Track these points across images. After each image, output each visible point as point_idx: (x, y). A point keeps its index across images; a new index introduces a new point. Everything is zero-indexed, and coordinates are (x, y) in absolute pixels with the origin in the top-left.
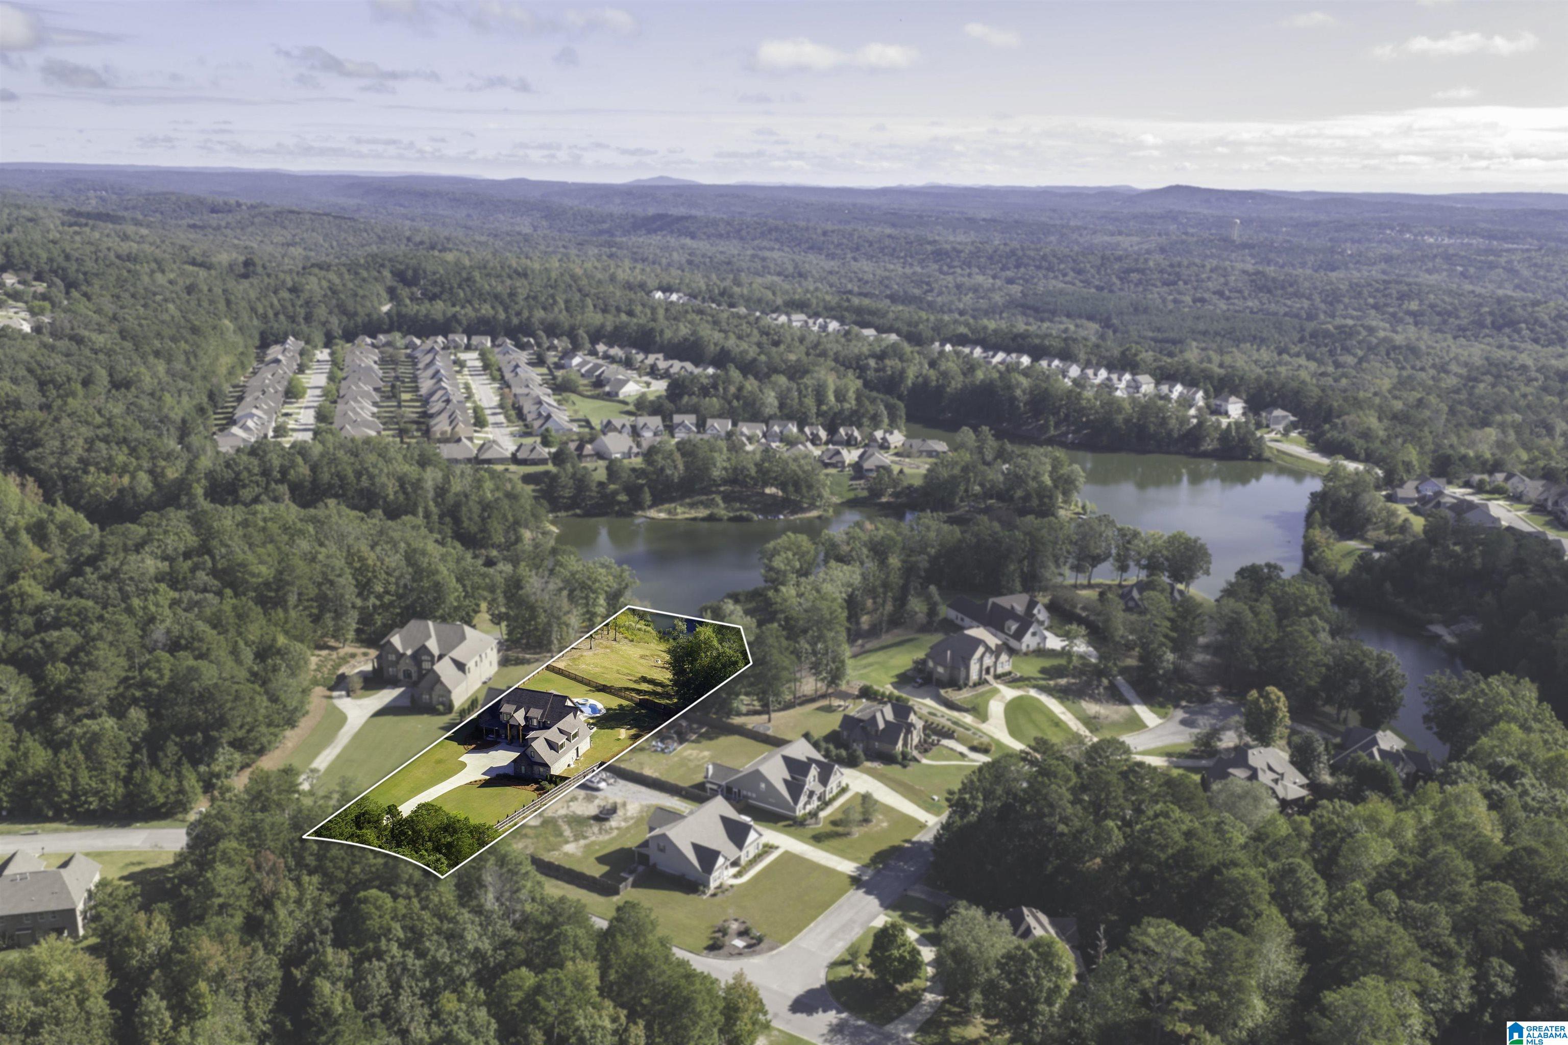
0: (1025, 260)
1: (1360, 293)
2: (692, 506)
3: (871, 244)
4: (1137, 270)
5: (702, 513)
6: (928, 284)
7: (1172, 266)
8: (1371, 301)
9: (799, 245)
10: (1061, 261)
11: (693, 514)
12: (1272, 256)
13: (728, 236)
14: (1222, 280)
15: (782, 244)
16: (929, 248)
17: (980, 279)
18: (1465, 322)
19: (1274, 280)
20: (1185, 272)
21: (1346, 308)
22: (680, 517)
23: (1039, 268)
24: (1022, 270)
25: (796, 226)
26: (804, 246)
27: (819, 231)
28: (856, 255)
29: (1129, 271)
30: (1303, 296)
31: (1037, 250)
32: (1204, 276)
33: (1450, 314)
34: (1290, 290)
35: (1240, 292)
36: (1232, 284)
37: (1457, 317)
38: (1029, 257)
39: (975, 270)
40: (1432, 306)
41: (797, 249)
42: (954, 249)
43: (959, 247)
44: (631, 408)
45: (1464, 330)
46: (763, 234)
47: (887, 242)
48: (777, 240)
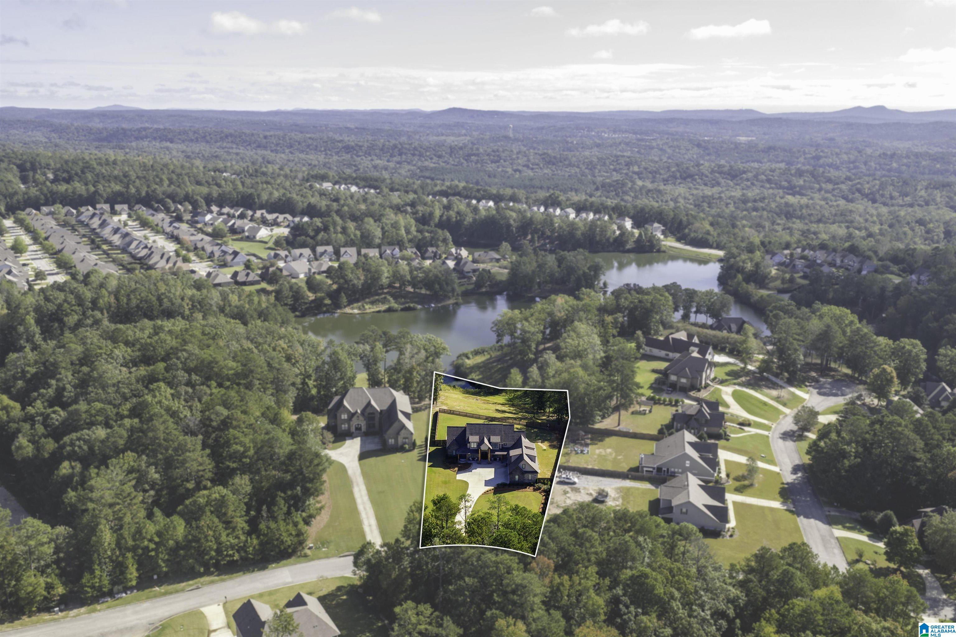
0: (404, 151)
1: (605, 163)
2: (372, 303)
3: (299, 143)
4: (474, 155)
5: (383, 307)
6: (355, 166)
7: (493, 151)
8: (612, 167)
9: (250, 144)
10: (426, 151)
11: (376, 309)
12: (535, 145)
13: (197, 140)
14: (525, 159)
15: (237, 144)
16: (340, 145)
17: (378, 162)
18: (665, 176)
19: (555, 157)
20: (503, 155)
21: (600, 171)
22: (368, 311)
23: (414, 155)
24: (404, 157)
25: (245, 134)
26: (254, 146)
27: (261, 136)
28: (291, 150)
29: (469, 155)
30: (574, 166)
31: (411, 144)
32: (514, 156)
33: (656, 172)
34: (567, 163)
35: (538, 165)
36: (532, 161)
37: (660, 174)
38: (406, 149)
39: (375, 158)
40: (646, 169)
41: (249, 148)
42: (357, 145)
43: (360, 144)
44: (271, 244)
45: (667, 181)
46: (222, 139)
47: (310, 142)
48: (232, 142)
